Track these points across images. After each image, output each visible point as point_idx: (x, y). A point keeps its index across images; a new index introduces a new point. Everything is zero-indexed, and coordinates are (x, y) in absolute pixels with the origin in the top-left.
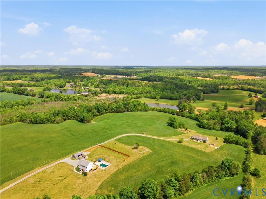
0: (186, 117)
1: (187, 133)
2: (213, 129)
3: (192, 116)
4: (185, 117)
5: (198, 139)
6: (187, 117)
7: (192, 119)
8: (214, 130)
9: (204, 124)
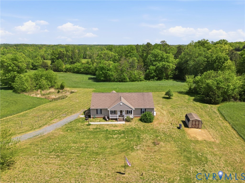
0: (65, 72)
1: (63, 98)
2: (129, 79)
3: (76, 68)
4: (62, 71)
5: (114, 112)
6: (67, 70)
7: (78, 72)
8: (133, 81)
9: (108, 70)
